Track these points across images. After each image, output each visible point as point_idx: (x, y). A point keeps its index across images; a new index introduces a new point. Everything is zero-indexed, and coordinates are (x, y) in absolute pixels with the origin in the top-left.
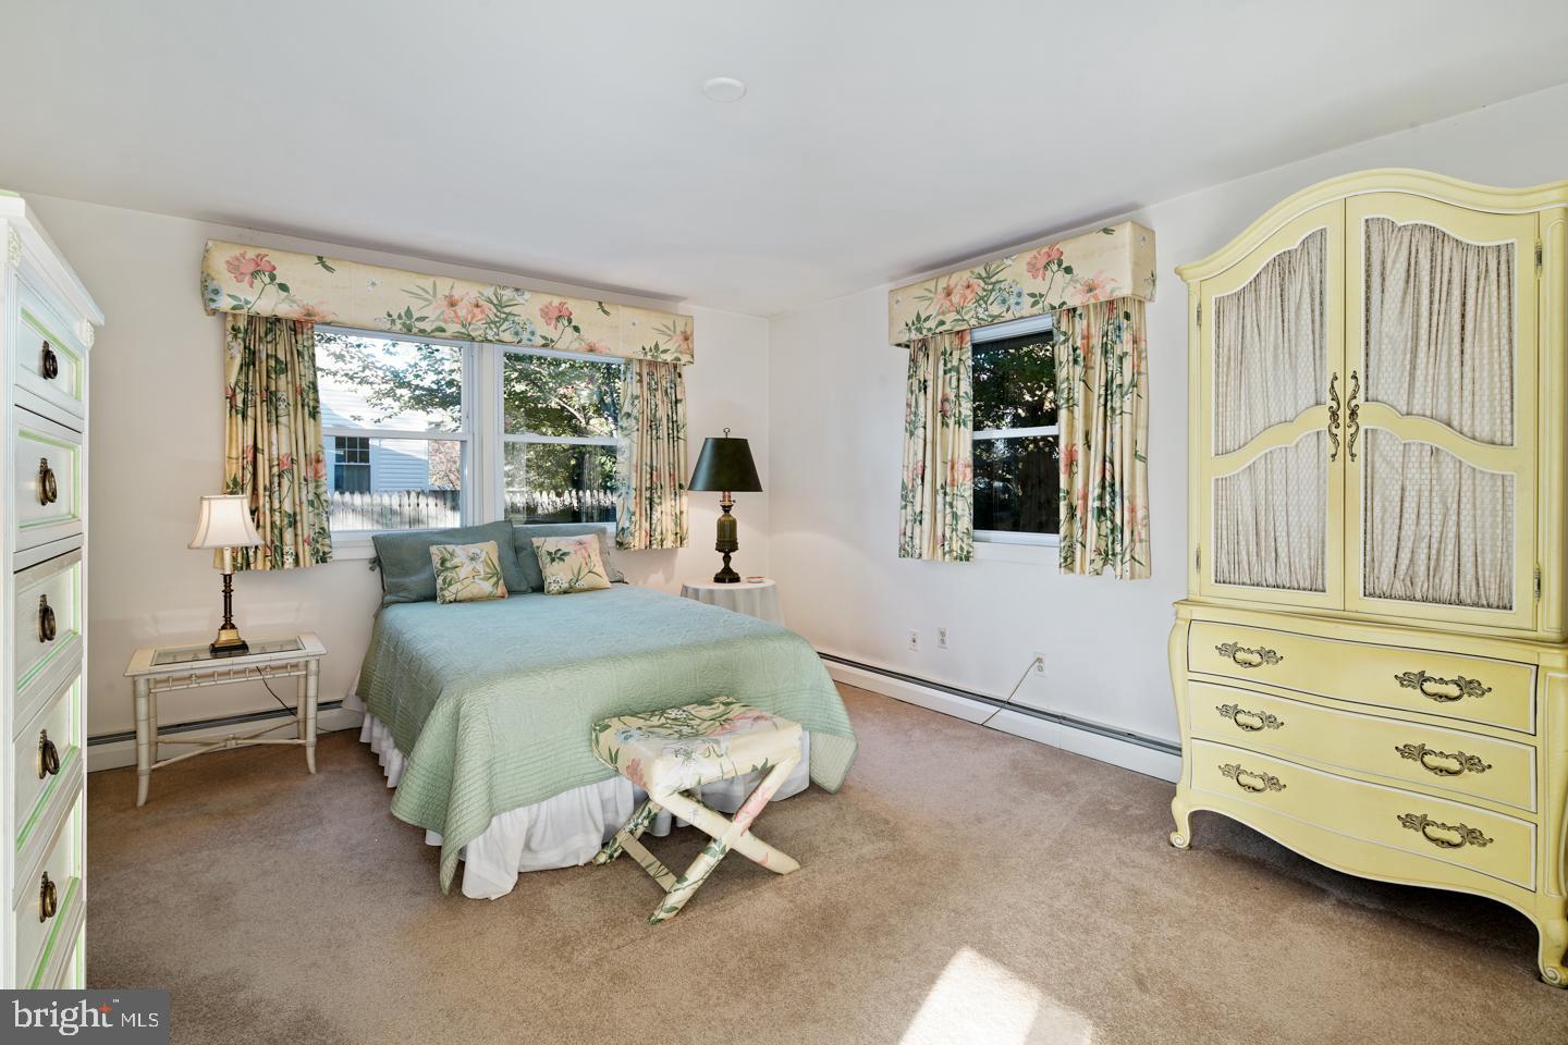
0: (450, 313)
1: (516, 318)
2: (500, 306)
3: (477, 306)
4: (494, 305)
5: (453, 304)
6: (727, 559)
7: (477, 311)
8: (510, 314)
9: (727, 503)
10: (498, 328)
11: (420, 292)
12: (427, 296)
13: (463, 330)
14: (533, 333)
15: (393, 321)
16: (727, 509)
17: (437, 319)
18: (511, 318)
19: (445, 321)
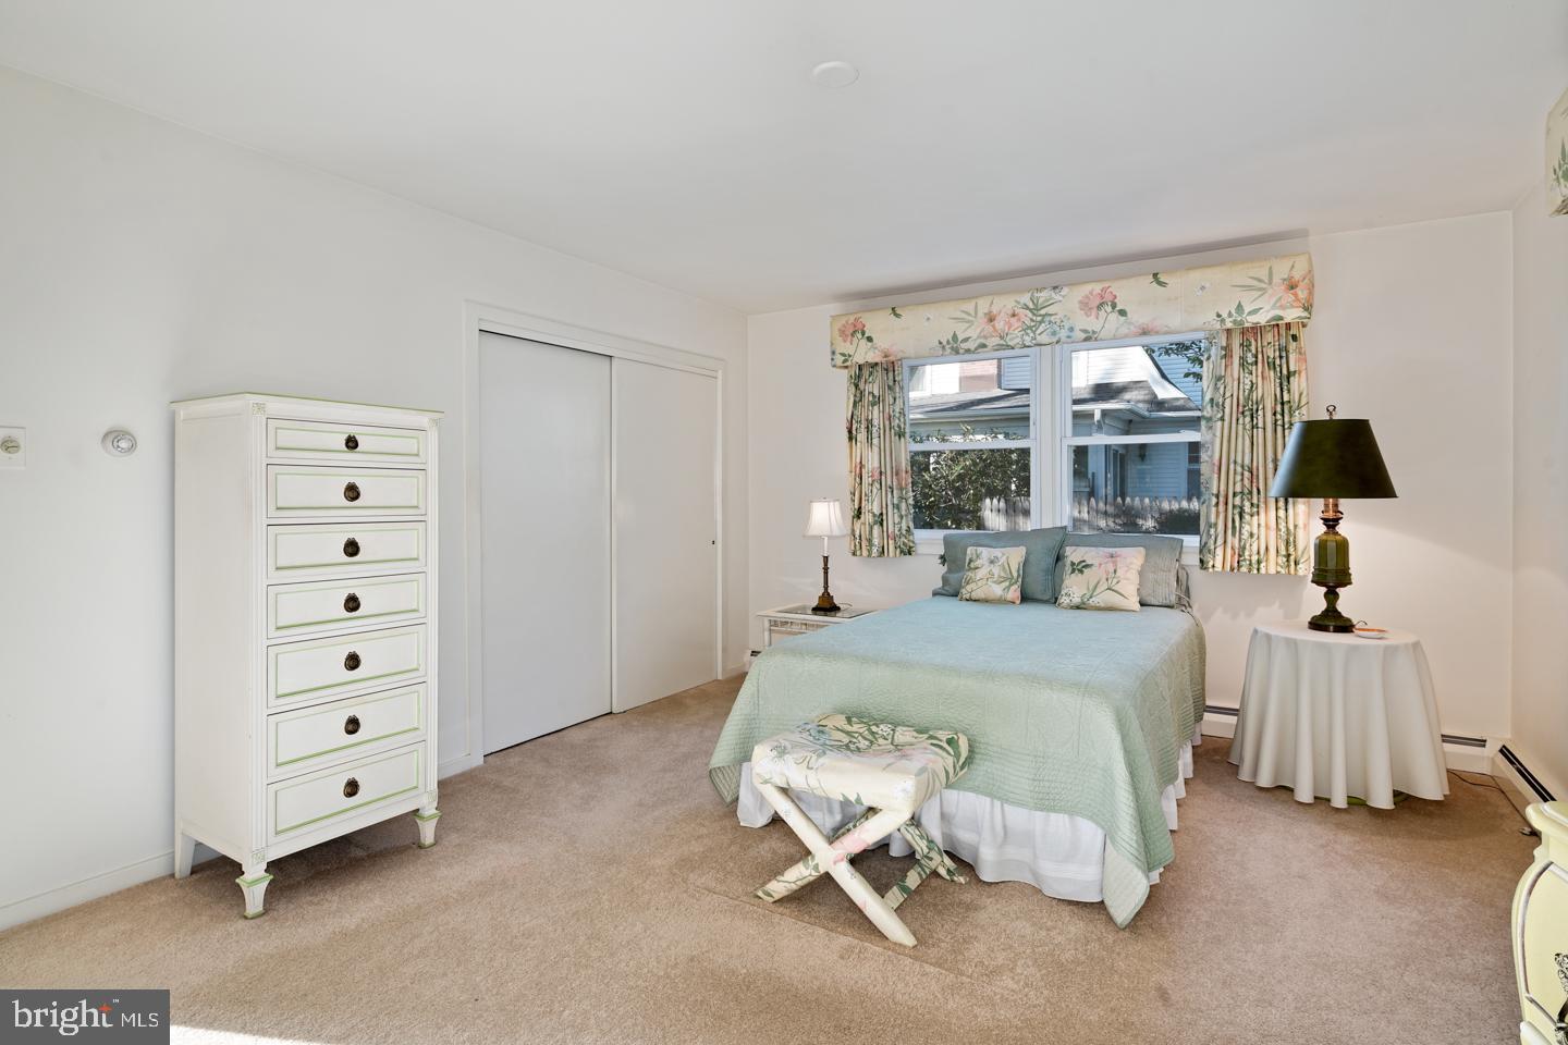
0: (989, 328)
1: (1052, 318)
2: (1035, 310)
3: (1014, 315)
4: (1030, 310)
5: (991, 320)
6: (1332, 596)
7: (1013, 320)
8: (1046, 314)
9: (1331, 515)
10: (1034, 332)
11: (964, 316)
12: (971, 318)
13: (1002, 342)
14: (1071, 329)
15: (944, 347)
16: (1331, 524)
17: (978, 337)
18: (1047, 319)
19: (985, 337)
